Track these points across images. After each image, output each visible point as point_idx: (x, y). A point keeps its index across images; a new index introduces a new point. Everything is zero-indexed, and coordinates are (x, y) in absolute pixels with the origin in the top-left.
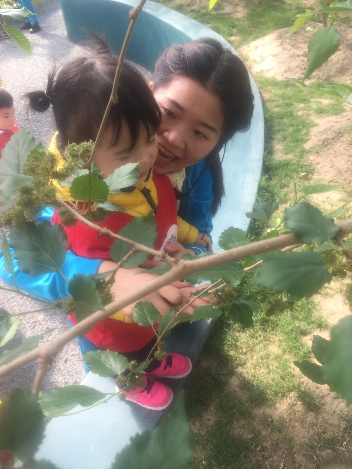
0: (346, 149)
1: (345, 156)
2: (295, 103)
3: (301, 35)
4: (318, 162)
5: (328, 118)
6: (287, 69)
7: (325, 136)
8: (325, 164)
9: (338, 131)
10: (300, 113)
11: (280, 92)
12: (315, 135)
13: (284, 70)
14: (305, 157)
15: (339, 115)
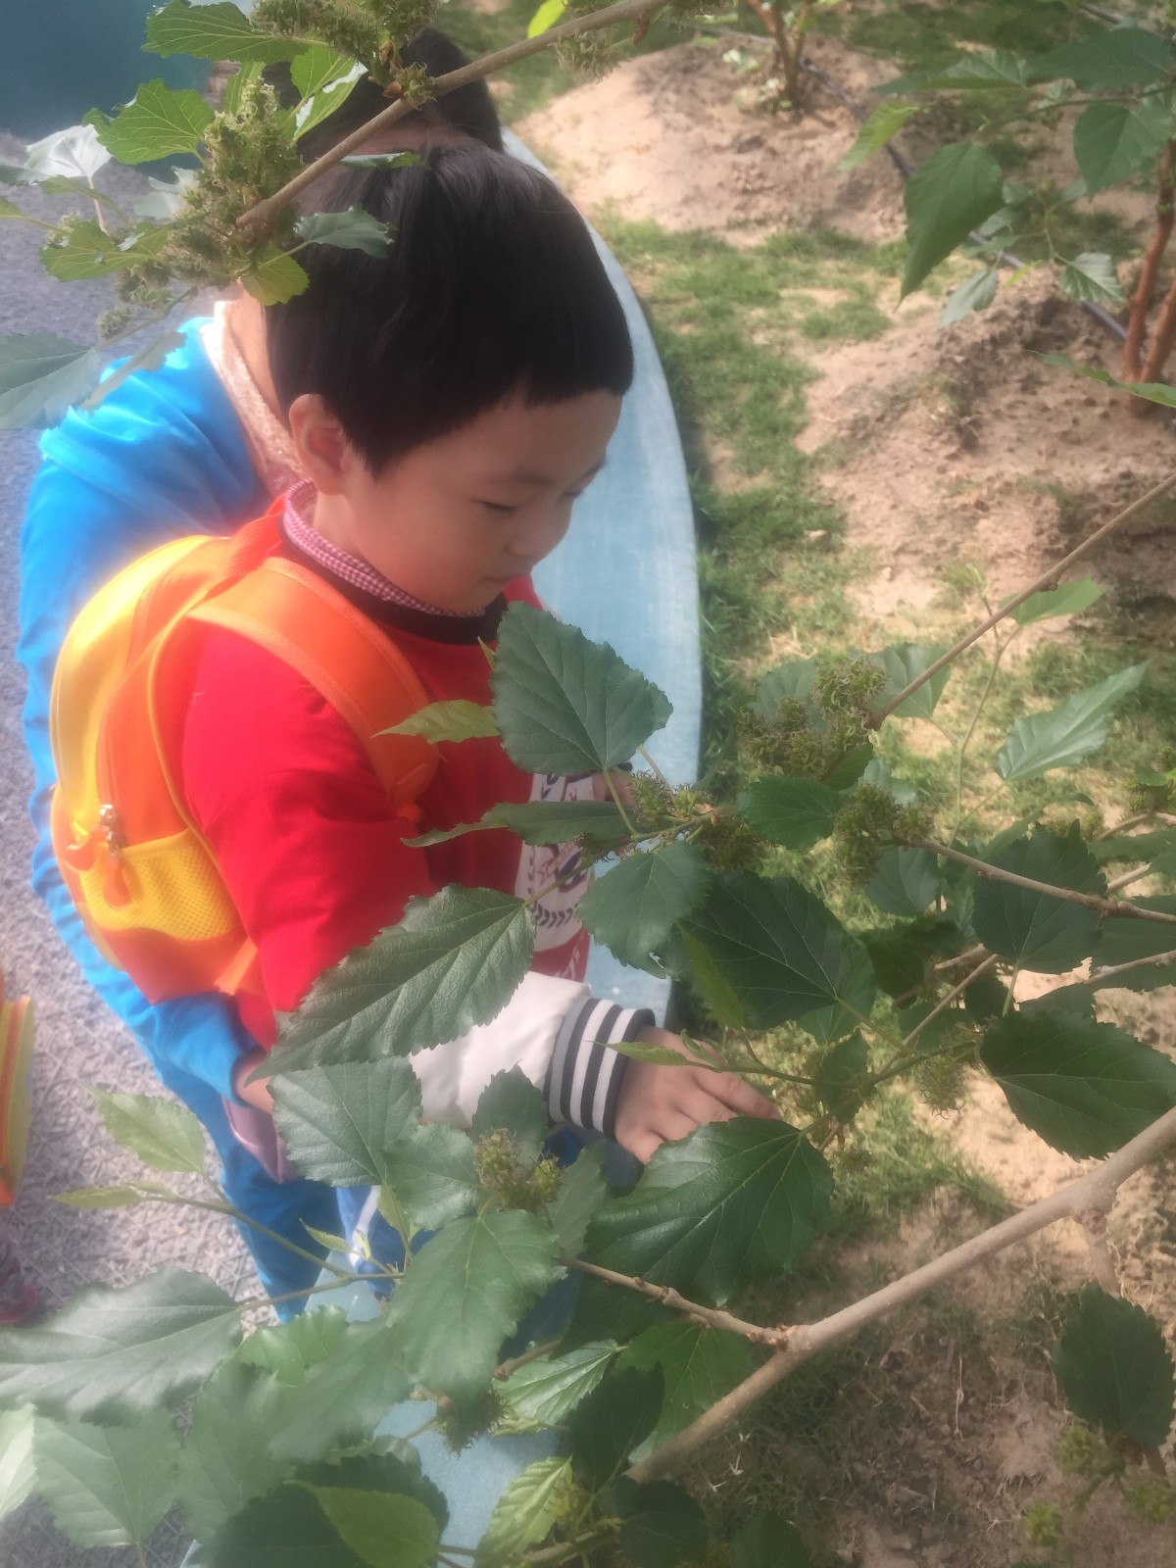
0: (926, 450)
1: (926, 472)
2: (738, 308)
3: (705, 76)
4: (850, 493)
5: (846, 350)
6: (691, 193)
7: (856, 411)
8: (874, 498)
9: (891, 393)
10: (760, 339)
11: (684, 271)
12: (823, 410)
13: (679, 197)
14: (807, 481)
15: (877, 340)
